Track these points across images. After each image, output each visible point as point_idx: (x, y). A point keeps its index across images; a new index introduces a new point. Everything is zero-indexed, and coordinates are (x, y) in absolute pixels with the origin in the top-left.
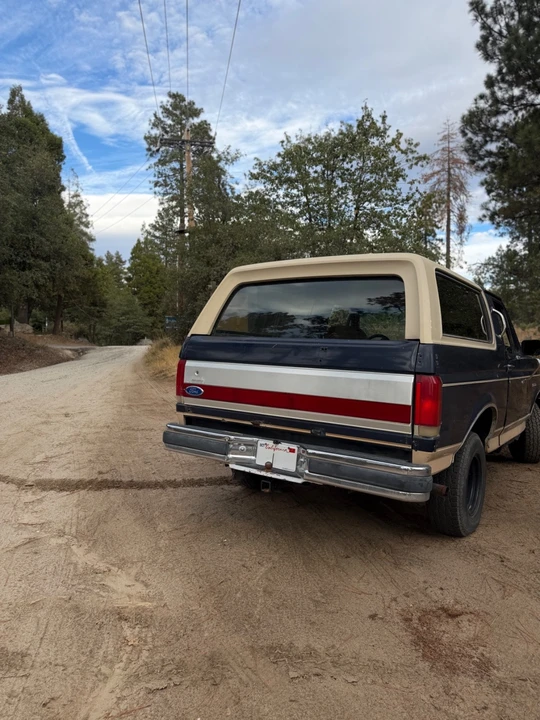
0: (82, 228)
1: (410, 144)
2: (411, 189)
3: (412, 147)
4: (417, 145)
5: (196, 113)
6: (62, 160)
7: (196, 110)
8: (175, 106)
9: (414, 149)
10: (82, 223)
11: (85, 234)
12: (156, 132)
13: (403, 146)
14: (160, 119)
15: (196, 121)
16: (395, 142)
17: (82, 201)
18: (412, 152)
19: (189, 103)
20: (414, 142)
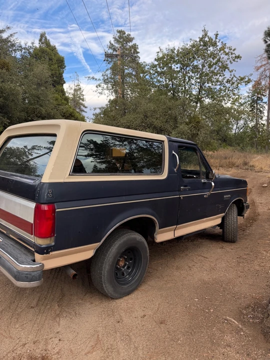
0: (81, 101)
1: (230, 49)
2: (231, 75)
3: (232, 51)
4: (234, 50)
5: (131, 40)
6: (64, 68)
7: (131, 38)
8: (120, 37)
9: (233, 52)
10: (81, 99)
11: (82, 104)
12: (110, 51)
13: (227, 50)
14: (112, 44)
15: (130, 44)
16: (222, 49)
17: (80, 88)
18: (232, 54)
19: (128, 35)
20: (233, 49)
